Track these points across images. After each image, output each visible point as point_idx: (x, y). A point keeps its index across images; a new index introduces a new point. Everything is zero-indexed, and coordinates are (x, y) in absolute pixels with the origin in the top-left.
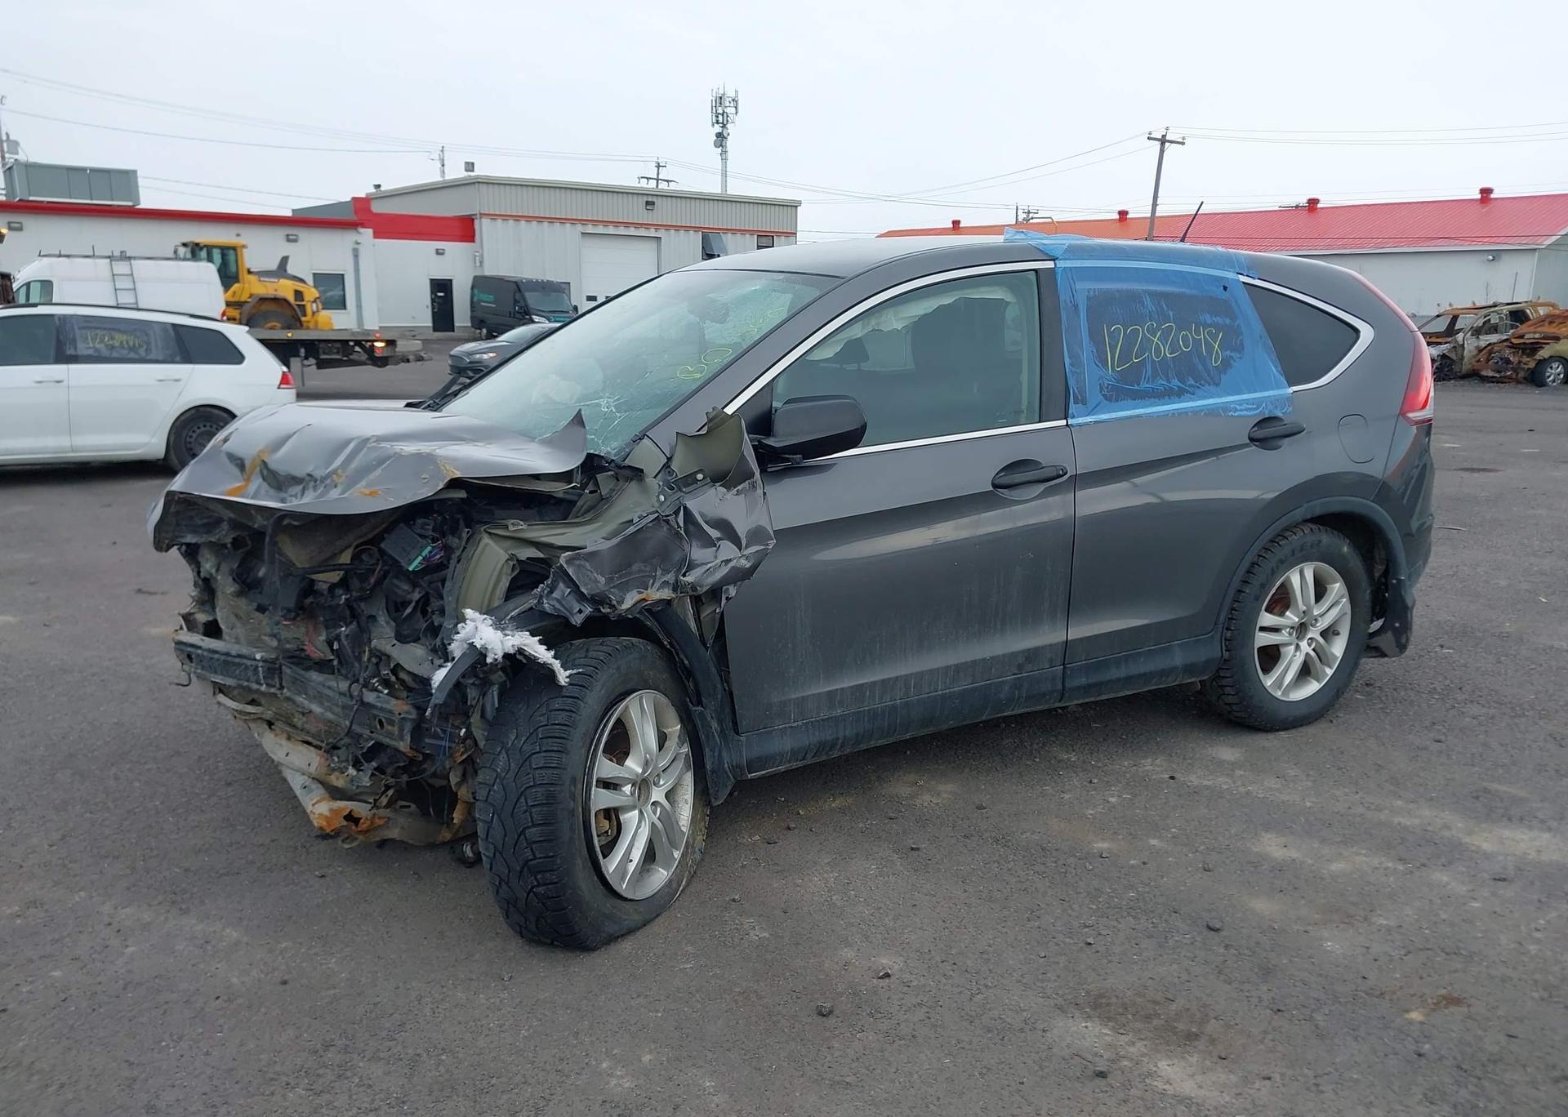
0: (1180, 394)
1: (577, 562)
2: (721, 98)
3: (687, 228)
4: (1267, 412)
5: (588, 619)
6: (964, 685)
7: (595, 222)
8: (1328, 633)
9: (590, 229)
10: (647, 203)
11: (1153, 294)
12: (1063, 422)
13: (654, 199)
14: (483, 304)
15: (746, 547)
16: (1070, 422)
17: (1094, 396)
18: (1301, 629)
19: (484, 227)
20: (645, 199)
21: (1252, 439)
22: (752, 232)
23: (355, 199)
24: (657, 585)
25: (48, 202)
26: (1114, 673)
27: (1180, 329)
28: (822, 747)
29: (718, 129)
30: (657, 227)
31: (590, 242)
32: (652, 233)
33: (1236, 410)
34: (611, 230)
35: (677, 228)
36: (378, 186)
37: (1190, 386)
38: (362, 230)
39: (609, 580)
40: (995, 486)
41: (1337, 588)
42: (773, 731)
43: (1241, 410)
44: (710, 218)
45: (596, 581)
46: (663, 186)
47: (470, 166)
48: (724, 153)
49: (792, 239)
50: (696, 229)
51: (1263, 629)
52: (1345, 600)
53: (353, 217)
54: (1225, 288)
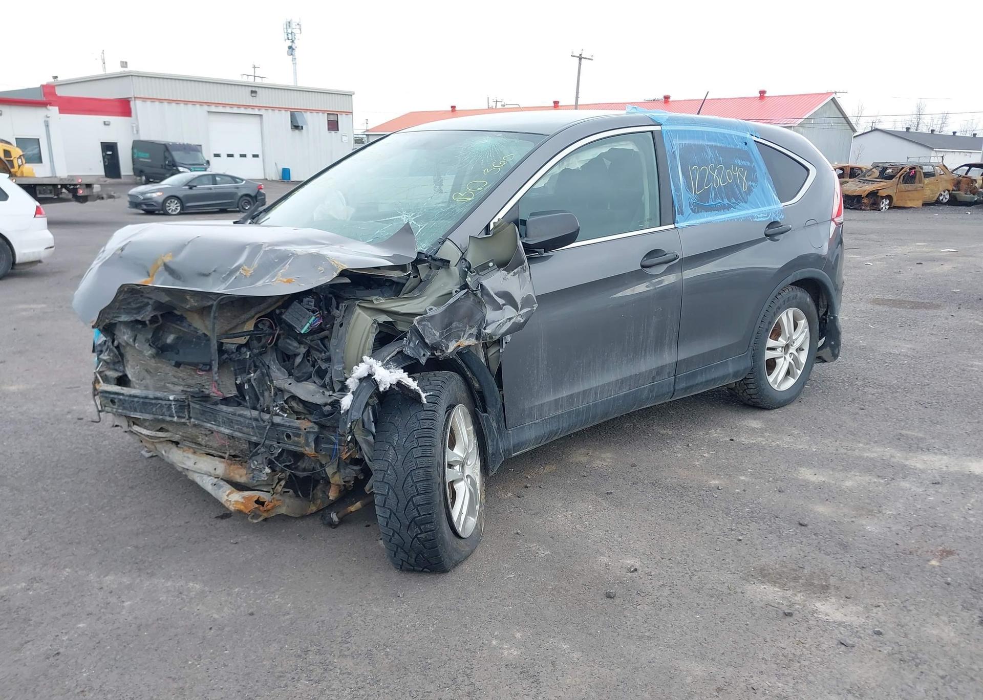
0: (729, 208)
1: (423, 323)
2: (289, 23)
3: (280, 109)
4: (772, 218)
5: (428, 360)
6: (625, 391)
7: (217, 104)
8: (800, 349)
9: (213, 109)
10: (252, 92)
11: (711, 147)
12: (673, 226)
13: (257, 89)
14: (141, 160)
15: (521, 310)
16: (677, 225)
17: (687, 210)
18: (786, 347)
19: (137, 107)
20: (251, 89)
21: (766, 235)
22: (324, 112)
23: (43, 86)
24: (466, 336)
26: (700, 379)
27: (726, 168)
28: (551, 434)
29: (289, 43)
30: (260, 107)
31: (213, 118)
32: (256, 112)
33: (758, 217)
34: (228, 110)
35: (273, 108)
36: (56, 77)
37: (733, 203)
38: (50, 108)
39: (442, 334)
40: (643, 266)
41: (803, 323)
43: (760, 218)
44: (297, 102)
45: (434, 335)
46: (258, 80)
47: (124, 64)
48: (294, 59)
49: (350, 116)
50: (286, 109)
51: (770, 349)
52: (806, 330)
53: (42, 98)
54: (746, 144)
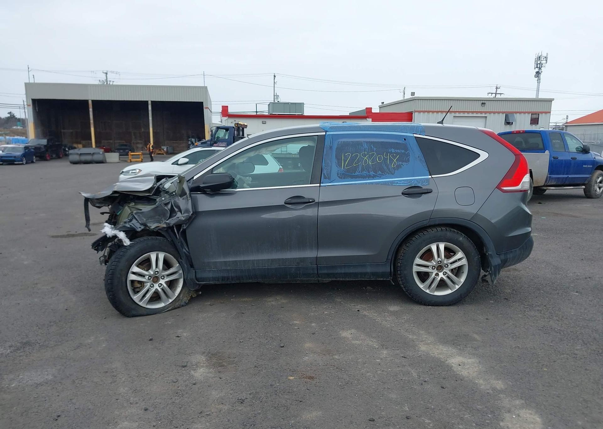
0: (374, 177)
2: (540, 57)
3: (499, 113)
4: (413, 184)
6: (276, 266)
7: (459, 112)
9: (457, 115)
10: (482, 103)
12: (319, 185)
13: (486, 102)
15: (184, 214)
16: (321, 185)
17: (334, 177)
18: (439, 268)
19: (416, 116)
20: (482, 102)
21: (403, 194)
22: (528, 113)
23: (367, 108)
25: (278, 114)
27: (378, 154)
29: (537, 70)
30: (486, 113)
31: (456, 119)
32: (483, 115)
33: (398, 183)
34: (466, 115)
35: (494, 113)
36: (383, 103)
37: (379, 174)
38: (368, 119)
39: (147, 220)
40: (285, 203)
41: (460, 254)
42: (206, 271)
43: (400, 183)
44: (508, 108)
47: (413, 94)
48: (539, 81)
49: (548, 114)
50: (503, 113)
51: (418, 265)
52: (464, 259)
53: (365, 115)
54: (405, 139)
